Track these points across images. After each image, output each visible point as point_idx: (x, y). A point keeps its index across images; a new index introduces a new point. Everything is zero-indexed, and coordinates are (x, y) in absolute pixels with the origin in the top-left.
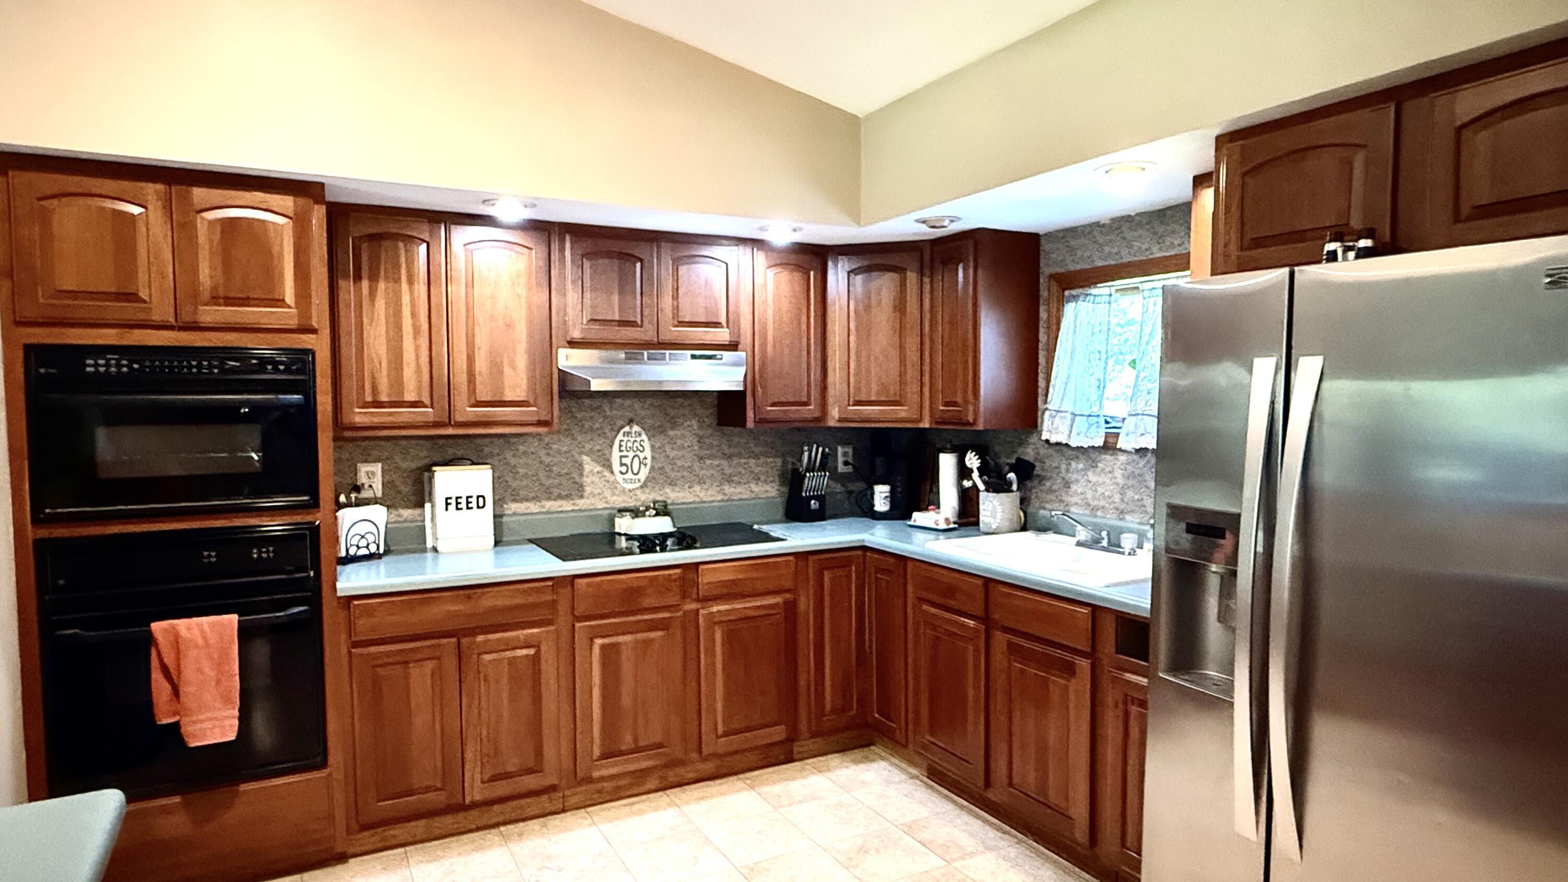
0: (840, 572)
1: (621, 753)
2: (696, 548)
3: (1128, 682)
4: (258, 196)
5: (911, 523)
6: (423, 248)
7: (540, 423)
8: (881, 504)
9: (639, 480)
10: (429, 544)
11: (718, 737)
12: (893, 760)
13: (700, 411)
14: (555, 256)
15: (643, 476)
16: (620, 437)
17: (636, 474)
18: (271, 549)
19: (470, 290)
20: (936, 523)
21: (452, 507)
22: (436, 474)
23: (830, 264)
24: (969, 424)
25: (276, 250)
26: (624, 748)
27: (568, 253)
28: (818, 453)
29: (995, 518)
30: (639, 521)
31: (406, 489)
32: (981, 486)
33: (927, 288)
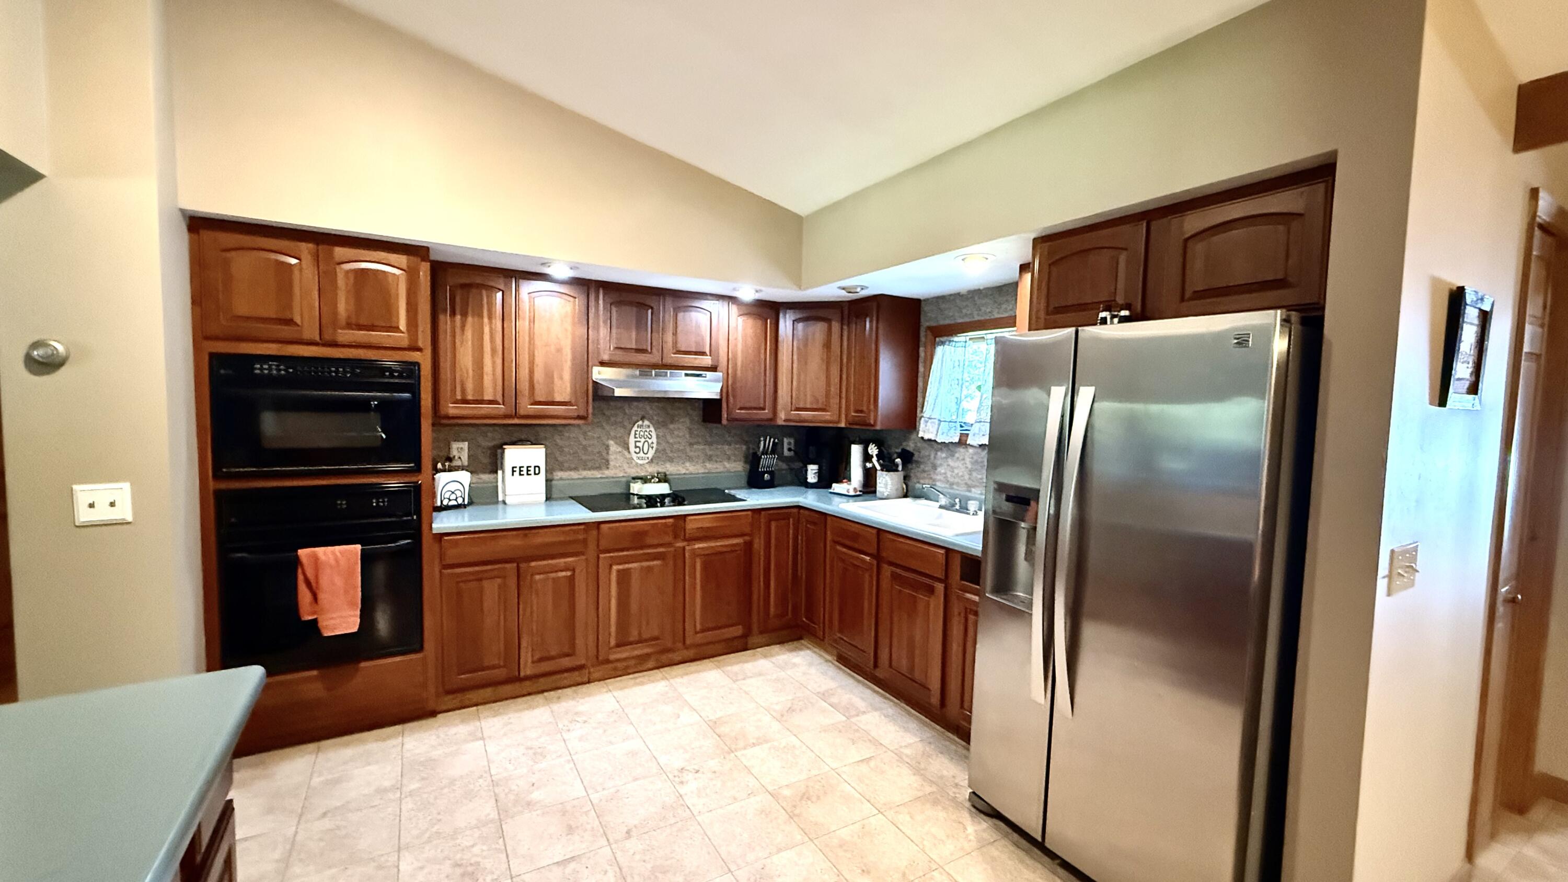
0: (783, 522)
1: (631, 643)
2: (685, 505)
3: (968, 599)
4: (382, 255)
5: (831, 491)
6: (499, 295)
7: (579, 417)
8: (812, 478)
9: (648, 458)
10: (500, 498)
11: (696, 633)
12: (815, 650)
13: (691, 412)
14: (592, 303)
15: (650, 455)
16: (635, 428)
17: (646, 454)
18: (386, 500)
19: (532, 324)
20: (848, 491)
21: (516, 474)
22: (506, 450)
23: (781, 315)
24: (872, 426)
25: (393, 291)
26: (631, 639)
27: (601, 302)
28: (770, 442)
29: (886, 488)
30: (647, 485)
31: (486, 460)
32: (878, 467)
33: (845, 333)
